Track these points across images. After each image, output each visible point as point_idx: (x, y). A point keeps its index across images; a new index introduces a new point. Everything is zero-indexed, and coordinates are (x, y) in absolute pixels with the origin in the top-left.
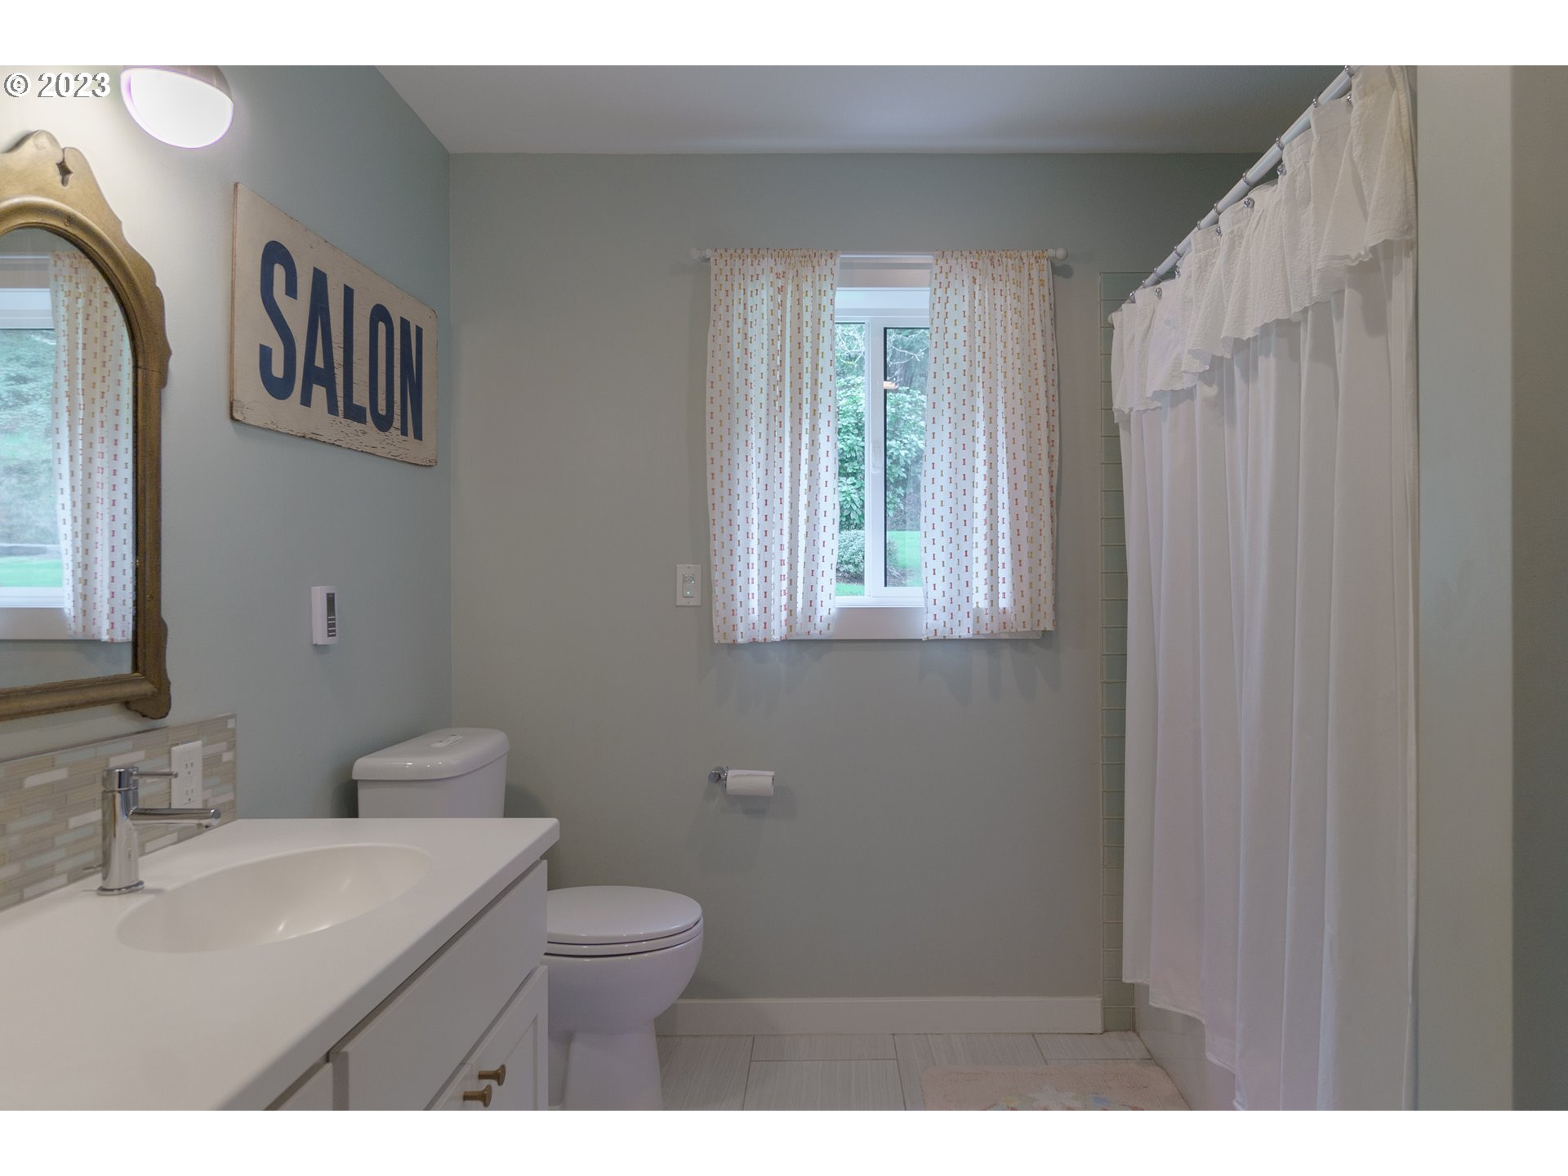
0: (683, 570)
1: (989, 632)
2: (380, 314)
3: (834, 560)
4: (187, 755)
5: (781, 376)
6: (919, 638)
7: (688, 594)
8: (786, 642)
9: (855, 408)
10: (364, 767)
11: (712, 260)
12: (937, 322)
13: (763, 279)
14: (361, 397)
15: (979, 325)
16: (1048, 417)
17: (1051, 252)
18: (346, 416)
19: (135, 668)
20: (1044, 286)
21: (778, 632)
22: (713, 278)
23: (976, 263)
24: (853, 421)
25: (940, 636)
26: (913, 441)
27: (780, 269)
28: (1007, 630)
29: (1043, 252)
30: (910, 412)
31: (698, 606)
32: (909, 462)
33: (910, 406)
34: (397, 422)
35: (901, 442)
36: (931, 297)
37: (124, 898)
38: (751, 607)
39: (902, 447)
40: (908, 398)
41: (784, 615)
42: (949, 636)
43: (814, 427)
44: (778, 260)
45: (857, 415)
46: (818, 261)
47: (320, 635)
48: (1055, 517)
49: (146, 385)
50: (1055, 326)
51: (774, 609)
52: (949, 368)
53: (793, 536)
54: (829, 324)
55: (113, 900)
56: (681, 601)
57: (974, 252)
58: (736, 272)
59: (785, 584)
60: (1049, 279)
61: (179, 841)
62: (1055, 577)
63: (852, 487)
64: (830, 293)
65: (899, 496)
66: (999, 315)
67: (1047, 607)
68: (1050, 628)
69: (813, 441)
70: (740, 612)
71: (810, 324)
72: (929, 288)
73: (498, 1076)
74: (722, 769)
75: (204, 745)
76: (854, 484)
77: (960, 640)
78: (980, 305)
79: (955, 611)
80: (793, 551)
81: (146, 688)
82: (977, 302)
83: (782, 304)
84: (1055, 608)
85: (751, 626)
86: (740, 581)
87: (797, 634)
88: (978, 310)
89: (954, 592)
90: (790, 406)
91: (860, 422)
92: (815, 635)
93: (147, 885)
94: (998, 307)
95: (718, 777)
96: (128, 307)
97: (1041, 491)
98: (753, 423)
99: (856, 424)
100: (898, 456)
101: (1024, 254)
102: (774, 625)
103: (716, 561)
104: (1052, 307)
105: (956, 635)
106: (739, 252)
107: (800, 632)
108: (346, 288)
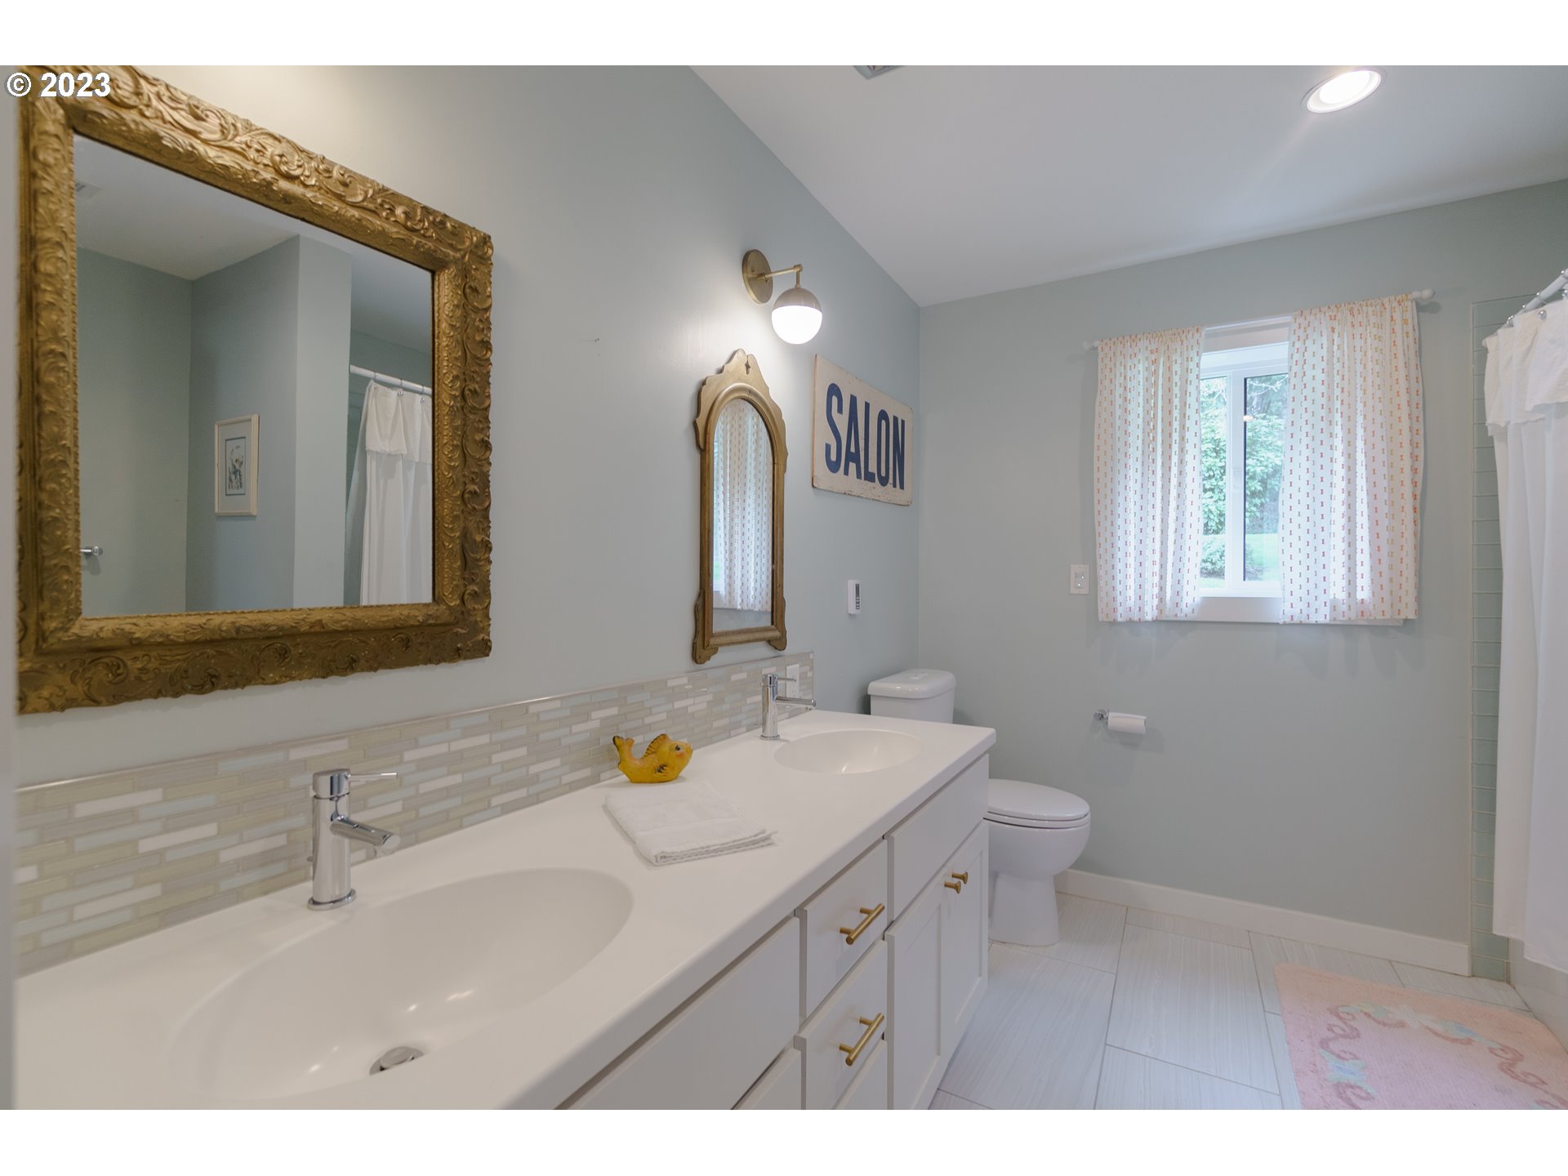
0: (1075, 568)
1: (1346, 618)
2: (883, 415)
3: (1199, 560)
4: (793, 670)
5: (1154, 426)
6: (1275, 621)
7: (1079, 586)
8: (1156, 621)
9: (1213, 436)
10: (874, 688)
11: (1099, 348)
12: (1295, 369)
13: (1140, 356)
14: (873, 468)
15: (1337, 366)
16: (1412, 436)
17: (1416, 294)
18: (865, 479)
19: (772, 623)
20: (1407, 324)
21: (1150, 614)
22: (1100, 360)
23: (1335, 316)
24: (1211, 446)
25: (1296, 620)
26: (1269, 458)
27: (1154, 347)
28: (1366, 618)
29: (1407, 295)
30: (1267, 434)
31: (1085, 595)
32: (1265, 477)
33: (1267, 430)
34: (891, 480)
35: (1258, 460)
36: (1289, 349)
37: (772, 742)
38: (1128, 595)
39: (1259, 464)
40: (1265, 422)
41: (1156, 601)
42: (1307, 621)
43: (1181, 461)
44: (1152, 341)
45: (1215, 441)
46: (1186, 336)
47: (852, 609)
48: (1419, 521)
49: (778, 473)
50: (1420, 358)
51: (1147, 597)
52: (1305, 404)
53: (1164, 543)
54: (1195, 382)
55: (768, 743)
56: (1073, 591)
57: (1333, 307)
58: (1118, 353)
59: (1156, 579)
60: (1413, 318)
61: (789, 717)
62: (1419, 573)
63: (1210, 500)
64: (1196, 359)
65: (1255, 505)
66: (1359, 355)
67: (1410, 598)
68: (1411, 616)
69: (1181, 472)
70: (1120, 599)
71: (1178, 384)
72: (1288, 342)
73: (964, 878)
74: (1104, 711)
75: (800, 667)
76: (1212, 497)
77: (1317, 625)
78: (1338, 349)
79: (1312, 601)
80: (1163, 555)
81: (777, 634)
82: (1335, 347)
83: (1155, 372)
84: (1418, 599)
85: (1128, 609)
86: (1119, 577)
87: (1166, 616)
88: (1337, 353)
89: (1311, 586)
90: (1162, 447)
91: (1218, 446)
92: (1181, 617)
93: (781, 737)
94: (1358, 349)
95: (1102, 717)
96: (770, 429)
97: (1403, 500)
98: (1131, 462)
99: (1214, 449)
100: (1255, 473)
101: (1386, 300)
102: (1147, 609)
103: (1101, 562)
104: (1417, 341)
105: (1313, 620)
106: (1121, 339)
107: (1169, 614)
108: (866, 403)
